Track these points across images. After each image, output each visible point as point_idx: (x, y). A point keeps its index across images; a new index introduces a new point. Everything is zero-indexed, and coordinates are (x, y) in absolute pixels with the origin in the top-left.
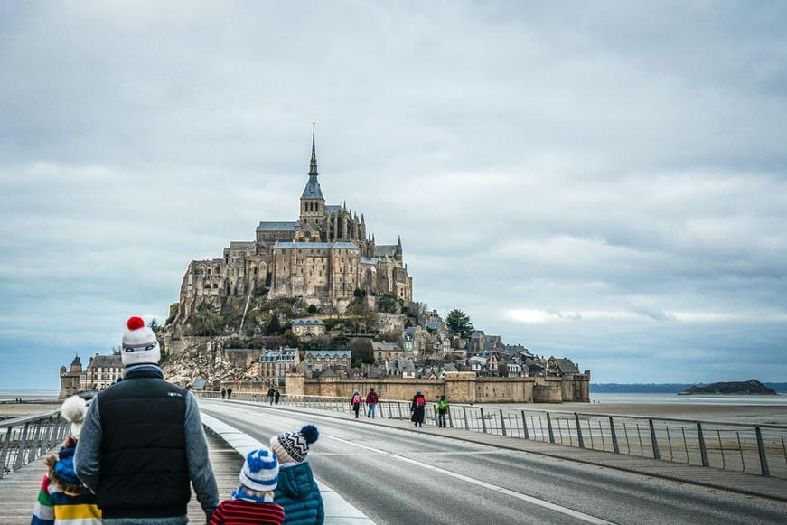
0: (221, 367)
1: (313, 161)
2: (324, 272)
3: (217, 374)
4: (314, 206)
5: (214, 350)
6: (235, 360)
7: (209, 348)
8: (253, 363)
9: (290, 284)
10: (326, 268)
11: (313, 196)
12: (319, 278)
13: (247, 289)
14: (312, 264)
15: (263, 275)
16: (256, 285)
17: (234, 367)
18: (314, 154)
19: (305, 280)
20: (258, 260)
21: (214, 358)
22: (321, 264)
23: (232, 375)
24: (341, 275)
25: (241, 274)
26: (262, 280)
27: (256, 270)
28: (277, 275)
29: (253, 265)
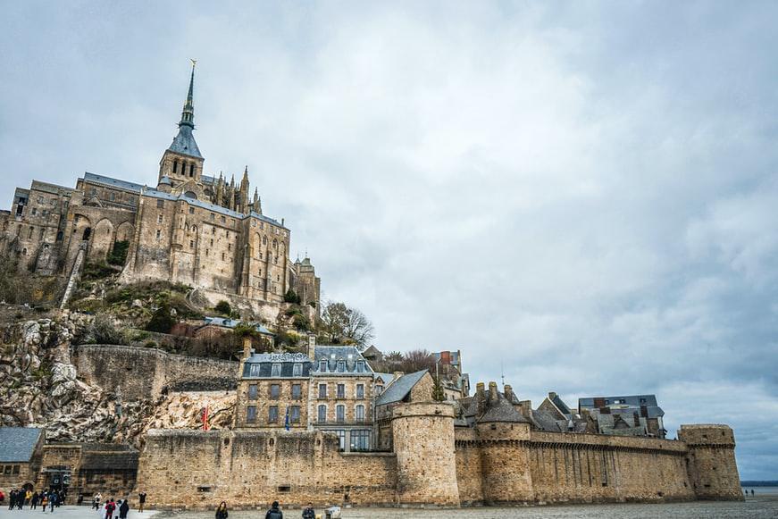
0: (74, 395)
1: (189, 107)
2: (230, 255)
3: (58, 416)
4: (188, 168)
5: (50, 341)
6: (117, 379)
7: (32, 335)
8: (165, 391)
9: (167, 263)
10: (233, 248)
11: (187, 152)
12: (220, 265)
13: (61, 264)
14: (210, 236)
15: (102, 243)
16: (86, 259)
17: (111, 398)
18: (190, 98)
19: (197, 261)
20: (95, 214)
21: (48, 363)
22: (224, 241)
23: (108, 421)
24: (261, 265)
25: (50, 239)
26: (101, 252)
27: (88, 233)
28: (143, 242)
29: (82, 223)
